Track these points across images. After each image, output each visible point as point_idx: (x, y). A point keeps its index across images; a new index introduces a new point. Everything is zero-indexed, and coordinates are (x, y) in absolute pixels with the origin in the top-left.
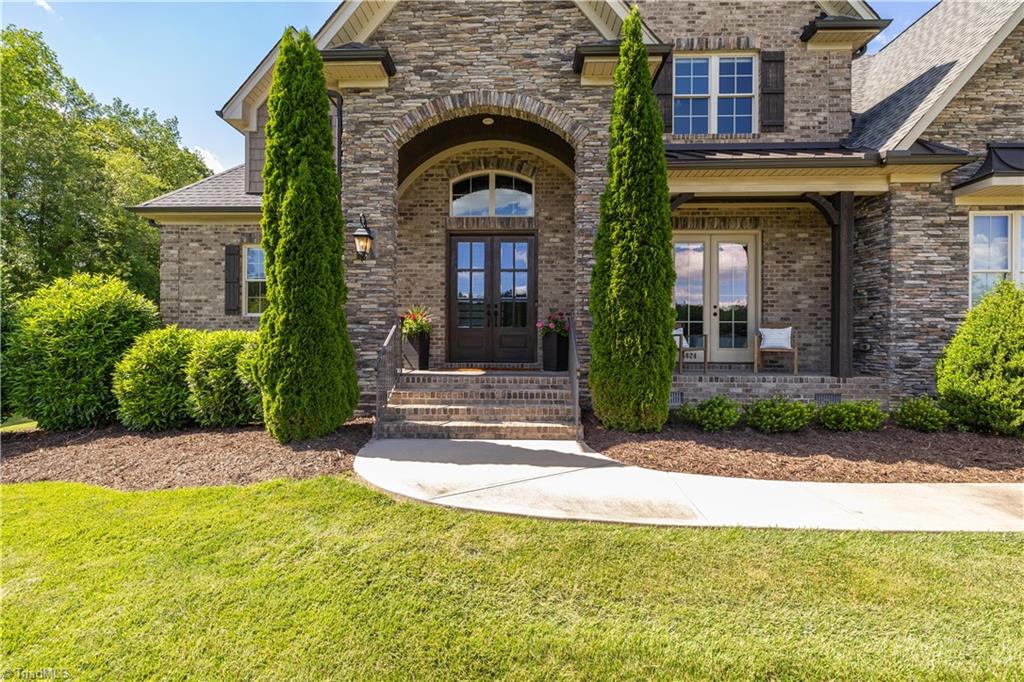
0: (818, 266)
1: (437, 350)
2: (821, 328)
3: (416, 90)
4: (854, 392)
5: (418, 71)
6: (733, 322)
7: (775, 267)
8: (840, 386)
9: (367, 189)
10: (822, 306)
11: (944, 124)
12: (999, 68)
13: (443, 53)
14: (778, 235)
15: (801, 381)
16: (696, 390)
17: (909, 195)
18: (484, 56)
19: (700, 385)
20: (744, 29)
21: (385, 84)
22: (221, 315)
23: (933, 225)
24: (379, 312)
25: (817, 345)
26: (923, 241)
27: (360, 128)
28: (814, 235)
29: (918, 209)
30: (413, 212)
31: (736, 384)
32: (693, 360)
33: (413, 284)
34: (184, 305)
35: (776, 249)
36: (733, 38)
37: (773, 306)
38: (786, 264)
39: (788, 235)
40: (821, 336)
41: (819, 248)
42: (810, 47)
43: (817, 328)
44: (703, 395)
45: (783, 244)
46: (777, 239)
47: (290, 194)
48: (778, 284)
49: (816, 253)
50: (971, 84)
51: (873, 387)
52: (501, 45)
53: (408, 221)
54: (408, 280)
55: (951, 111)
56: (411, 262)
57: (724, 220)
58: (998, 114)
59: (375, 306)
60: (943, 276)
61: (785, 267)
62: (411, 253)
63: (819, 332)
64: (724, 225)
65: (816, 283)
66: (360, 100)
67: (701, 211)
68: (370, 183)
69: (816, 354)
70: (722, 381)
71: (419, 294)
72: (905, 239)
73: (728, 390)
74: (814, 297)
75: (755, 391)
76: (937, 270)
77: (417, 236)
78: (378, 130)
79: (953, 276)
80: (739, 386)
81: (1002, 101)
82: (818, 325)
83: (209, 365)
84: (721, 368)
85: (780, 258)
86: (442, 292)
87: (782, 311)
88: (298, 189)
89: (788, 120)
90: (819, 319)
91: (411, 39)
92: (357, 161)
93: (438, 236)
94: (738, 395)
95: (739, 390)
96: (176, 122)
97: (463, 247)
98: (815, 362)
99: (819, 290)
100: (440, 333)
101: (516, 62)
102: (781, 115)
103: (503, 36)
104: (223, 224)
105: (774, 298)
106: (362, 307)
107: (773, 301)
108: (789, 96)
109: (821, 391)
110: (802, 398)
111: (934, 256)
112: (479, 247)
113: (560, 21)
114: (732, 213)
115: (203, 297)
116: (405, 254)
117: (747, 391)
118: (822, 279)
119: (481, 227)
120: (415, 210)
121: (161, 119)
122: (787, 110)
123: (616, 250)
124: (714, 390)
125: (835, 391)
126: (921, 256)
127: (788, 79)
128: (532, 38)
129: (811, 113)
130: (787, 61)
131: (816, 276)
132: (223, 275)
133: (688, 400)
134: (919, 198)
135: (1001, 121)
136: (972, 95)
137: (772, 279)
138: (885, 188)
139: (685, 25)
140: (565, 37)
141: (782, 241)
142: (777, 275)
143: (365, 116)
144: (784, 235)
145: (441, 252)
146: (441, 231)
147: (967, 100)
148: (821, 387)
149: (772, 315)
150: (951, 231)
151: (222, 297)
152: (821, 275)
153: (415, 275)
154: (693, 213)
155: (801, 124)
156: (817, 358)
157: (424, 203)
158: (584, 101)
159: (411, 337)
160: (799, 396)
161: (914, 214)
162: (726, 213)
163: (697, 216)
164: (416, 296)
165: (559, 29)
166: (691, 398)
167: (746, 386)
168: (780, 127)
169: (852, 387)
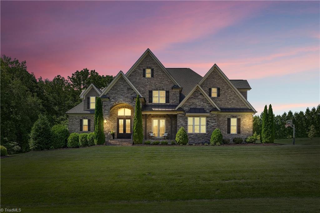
1: (116, 136)
3: (113, 101)
5: (113, 98)
6: (162, 132)
9: (106, 114)
11: (184, 105)
12: (192, 98)
13: (116, 96)
14: (168, 119)
17: (180, 115)
18: (122, 97)
20: (163, 87)
21: (108, 100)
22: (79, 131)
23: (183, 119)
26: (182, 121)
27: (105, 106)
29: (181, 117)
30: (112, 115)
34: (73, 129)
36: (161, 89)
37: (168, 130)
42: (173, 90)
47: (98, 117)
50: (188, 100)
52: (124, 95)
55: (185, 103)
57: (160, 116)
58: (192, 104)
60: (184, 126)
62: (112, 121)
66: (105, 102)
68: (106, 113)
71: (113, 128)
72: (179, 121)
76: (183, 125)
77: (113, 119)
78: (108, 106)
79: (185, 126)
81: (192, 102)
83: (83, 138)
85: (169, 122)
86: (117, 127)
88: (99, 116)
89: (170, 101)
91: (112, 94)
92: (105, 110)
93: (116, 119)
96: (25, 62)
97: (120, 120)
100: (116, 134)
101: (126, 97)
102: (169, 101)
103: (124, 94)
104: (79, 115)
108: (170, 97)
111: (183, 123)
112: (122, 120)
113: (132, 92)
115: (76, 128)
119: (123, 117)
121: (20, 62)
122: (170, 100)
123: (135, 123)
126: (181, 123)
127: (170, 95)
128: (128, 94)
129: (173, 100)
130: (170, 92)
132: (79, 124)
134: (181, 115)
135: (192, 105)
136: (188, 101)
138: (177, 114)
139: (154, 86)
140: (132, 94)
143: (106, 104)
145: (116, 121)
146: (116, 118)
147: (187, 102)
150: (185, 120)
151: (79, 128)
153: (112, 125)
155: (172, 102)
157: (114, 113)
158: (135, 103)
159: (112, 134)
161: (180, 117)
165: (131, 93)
168: (169, 102)
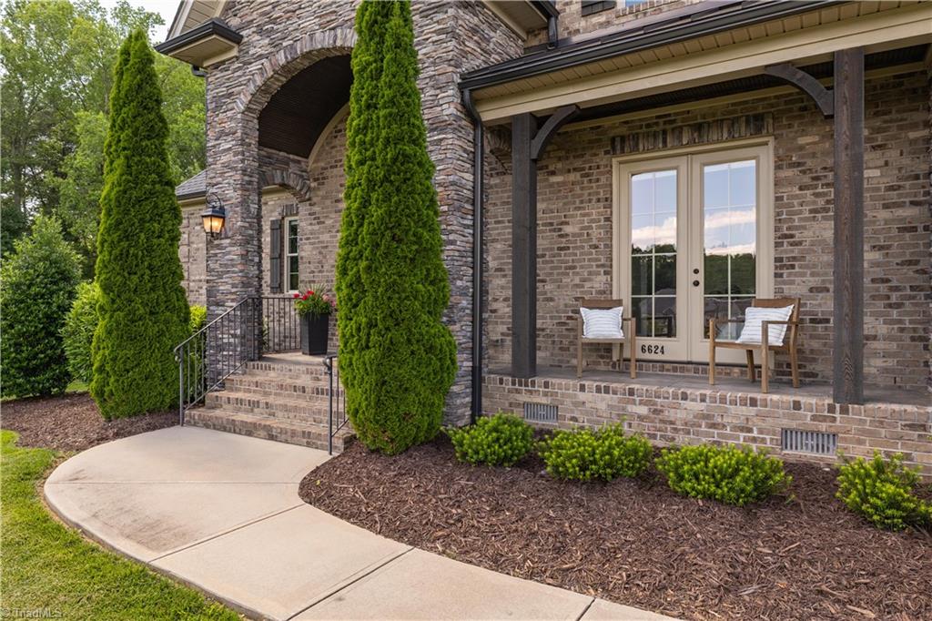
0: (891, 188)
2: (899, 306)
3: (258, 51)
4: (870, 433)
5: (260, 31)
6: (730, 295)
7: (797, 197)
8: (834, 419)
10: (903, 263)
13: (277, 4)
14: (802, 141)
15: (753, 402)
16: (576, 404)
19: (582, 396)
21: (235, 52)
24: (232, 293)
25: (888, 338)
27: (219, 104)
28: (879, 130)
30: (324, 175)
31: (638, 399)
32: (659, 357)
33: (325, 257)
35: (799, 164)
37: (793, 267)
38: (820, 190)
39: (823, 136)
40: (900, 322)
41: (892, 154)
43: (890, 306)
44: (587, 413)
45: (814, 155)
46: (801, 148)
48: (804, 228)
49: (886, 163)
51: (912, 427)
53: (321, 186)
54: (320, 253)
56: (323, 233)
57: (700, 129)
59: (228, 287)
61: (817, 195)
62: (324, 223)
63: (895, 313)
64: (700, 136)
65: (886, 222)
66: (219, 75)
67: (661, 121)
69: (886, 355)
70: (615, 393)
71: (330, 269)
73: (624, 409)
74: (881, 248)
75: (670, 414)
78: (231, 102)
80: (641, 403)
82: (893, 300)
84: (696, 371)
85: (806, 180)
87: (813, 275)
90: (897, 289)
92: (216, 138)
94: (641, 418)
95: (643, 410)
98: (886, 370)
99: (895, 232)
105: (796, 251)
106: (221, 288)
107: (794, 258)
109: (794, 425)
110: (755, 434)
114: (714, 115)
116: (318, 223)
117: (655, 411)
118: (900, 212)
120: (327, 173)
124: (603, 406)
125: (823, 427)
131: (886, 206)
133: (564, 418)
137: (792, 220)
141: (809, 149)
142: (801, 212)
143: (222, 91)
144: (817, 139)
148: (793, 418)
149: (792, 283)
152: (900, 205)
153: (327, 247)
154: (648, 126)
156: (891, 363)
157: (334, 164)
160: (750, 430)
162: (704, 117)
163: (655, 128)
164: (327, 271)
166: (568, 415)
167: (655, 404)
169: (862, 422)
